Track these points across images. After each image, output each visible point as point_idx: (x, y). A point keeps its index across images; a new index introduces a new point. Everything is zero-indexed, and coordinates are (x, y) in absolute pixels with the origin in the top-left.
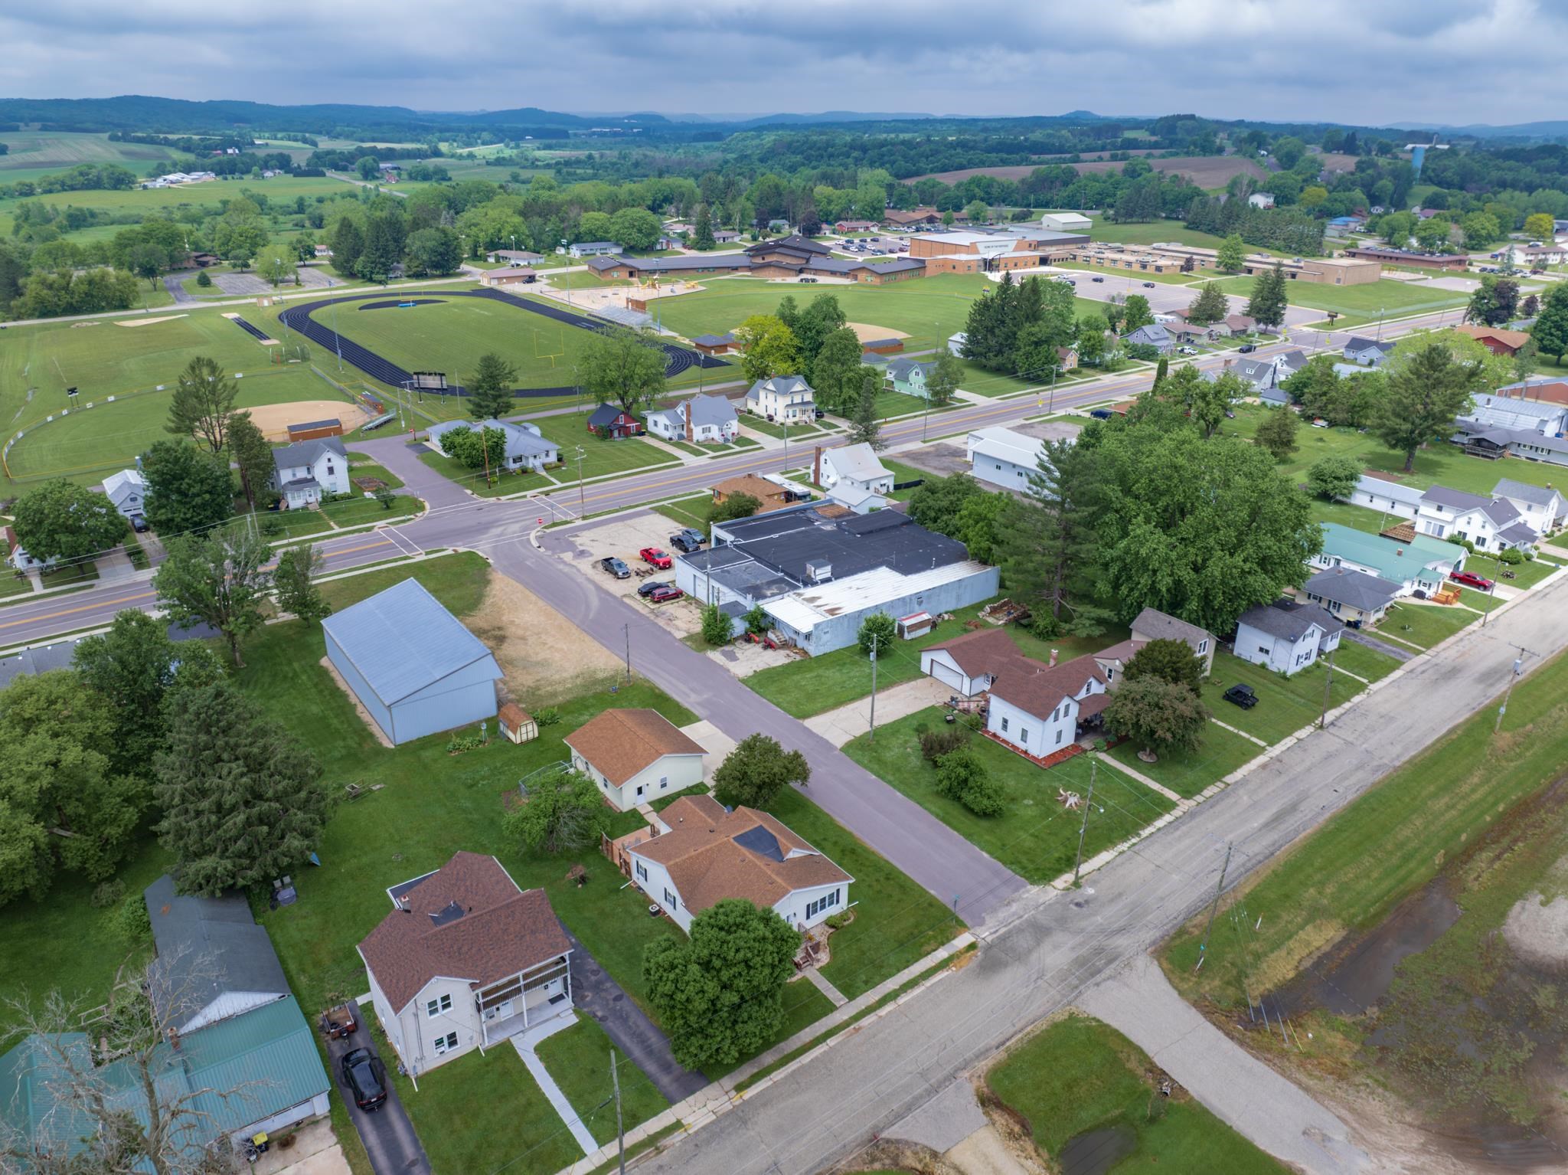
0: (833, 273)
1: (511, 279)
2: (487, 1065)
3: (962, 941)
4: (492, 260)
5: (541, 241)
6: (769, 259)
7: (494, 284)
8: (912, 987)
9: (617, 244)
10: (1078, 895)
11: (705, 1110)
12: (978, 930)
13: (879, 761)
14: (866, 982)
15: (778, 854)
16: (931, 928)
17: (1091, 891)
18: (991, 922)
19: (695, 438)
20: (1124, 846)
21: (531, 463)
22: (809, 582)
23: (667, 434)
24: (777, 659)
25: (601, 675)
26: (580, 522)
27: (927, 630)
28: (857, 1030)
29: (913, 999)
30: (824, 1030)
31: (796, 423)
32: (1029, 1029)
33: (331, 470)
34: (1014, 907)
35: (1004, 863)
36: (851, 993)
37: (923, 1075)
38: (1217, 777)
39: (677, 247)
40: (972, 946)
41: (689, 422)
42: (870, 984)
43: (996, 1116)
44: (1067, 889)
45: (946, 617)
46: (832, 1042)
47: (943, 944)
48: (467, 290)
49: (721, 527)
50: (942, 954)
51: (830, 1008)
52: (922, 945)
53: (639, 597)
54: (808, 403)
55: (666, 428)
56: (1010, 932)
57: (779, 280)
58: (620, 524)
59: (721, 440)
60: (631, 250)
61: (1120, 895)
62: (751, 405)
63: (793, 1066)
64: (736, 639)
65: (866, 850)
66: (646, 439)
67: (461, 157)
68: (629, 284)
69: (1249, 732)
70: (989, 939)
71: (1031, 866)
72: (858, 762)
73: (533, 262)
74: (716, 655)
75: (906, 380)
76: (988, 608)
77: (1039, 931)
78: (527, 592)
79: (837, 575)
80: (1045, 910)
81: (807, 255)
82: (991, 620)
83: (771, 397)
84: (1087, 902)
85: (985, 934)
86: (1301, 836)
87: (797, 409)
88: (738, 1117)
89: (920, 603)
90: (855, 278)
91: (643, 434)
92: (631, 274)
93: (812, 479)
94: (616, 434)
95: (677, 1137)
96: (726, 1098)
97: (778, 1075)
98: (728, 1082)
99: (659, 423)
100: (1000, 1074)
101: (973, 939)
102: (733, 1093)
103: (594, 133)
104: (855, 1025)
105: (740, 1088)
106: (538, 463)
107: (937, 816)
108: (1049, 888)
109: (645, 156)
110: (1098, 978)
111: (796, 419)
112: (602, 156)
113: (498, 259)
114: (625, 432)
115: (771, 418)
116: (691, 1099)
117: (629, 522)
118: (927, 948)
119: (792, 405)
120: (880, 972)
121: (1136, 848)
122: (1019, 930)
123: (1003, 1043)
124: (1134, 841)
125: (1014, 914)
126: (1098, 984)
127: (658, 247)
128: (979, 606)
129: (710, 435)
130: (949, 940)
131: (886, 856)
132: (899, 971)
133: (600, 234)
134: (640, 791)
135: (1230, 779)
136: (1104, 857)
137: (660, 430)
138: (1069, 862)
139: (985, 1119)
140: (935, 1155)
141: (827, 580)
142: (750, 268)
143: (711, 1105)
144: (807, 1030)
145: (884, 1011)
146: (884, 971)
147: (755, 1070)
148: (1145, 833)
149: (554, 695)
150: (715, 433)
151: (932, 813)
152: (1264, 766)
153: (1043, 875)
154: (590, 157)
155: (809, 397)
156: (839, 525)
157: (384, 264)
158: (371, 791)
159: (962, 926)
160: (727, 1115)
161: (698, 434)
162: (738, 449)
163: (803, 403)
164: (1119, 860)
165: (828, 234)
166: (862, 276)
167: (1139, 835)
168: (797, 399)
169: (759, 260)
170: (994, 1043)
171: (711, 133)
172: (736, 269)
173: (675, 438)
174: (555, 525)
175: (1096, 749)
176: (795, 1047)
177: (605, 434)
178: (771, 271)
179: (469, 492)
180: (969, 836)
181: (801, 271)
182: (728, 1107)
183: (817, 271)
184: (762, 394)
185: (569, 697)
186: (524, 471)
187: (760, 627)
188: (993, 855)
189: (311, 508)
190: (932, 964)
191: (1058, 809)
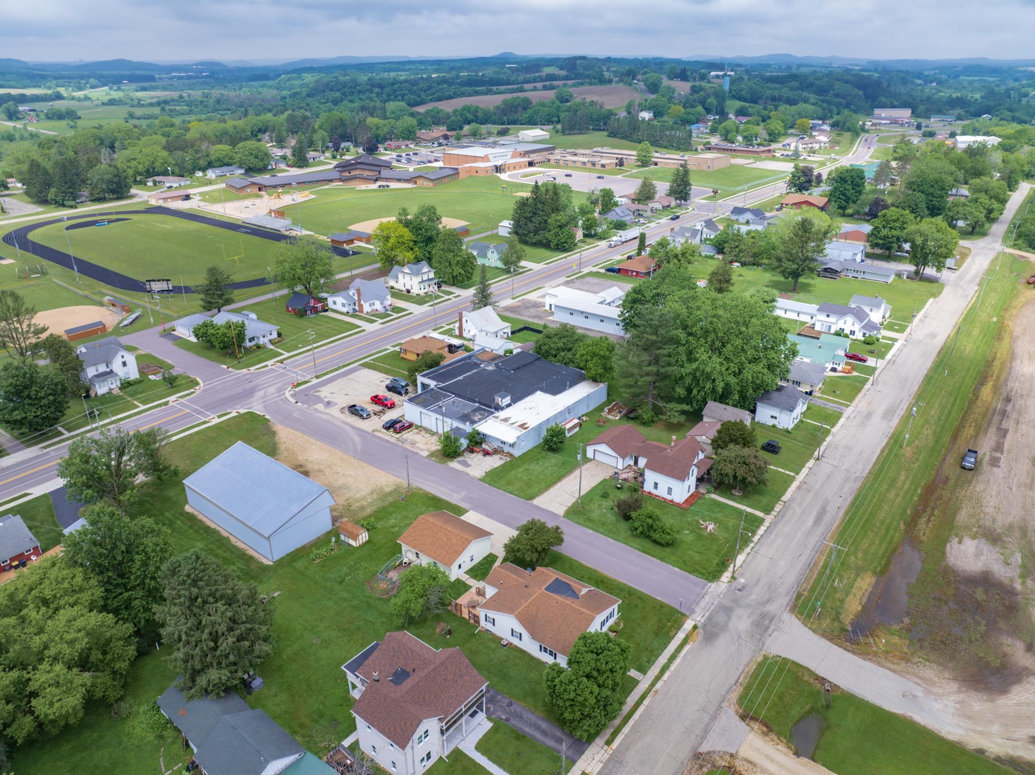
0: (399, 180)
1: (174, 198)
2: (451, 766)
3: (688, 625)
4: (150, 184)
5: (184, 168)
6: (353, 173)
7: (161, 203)
8: (674, 659)
9: (240, 167)
10: (736, 584)
11: (595, 762)
12: (694, 616)
13: (590, 520)
14: (648, 662)
15: (574, 594)
16: (668, 621)
17: (743, 580)
18: (699, 610)
19: (365, 310)
20: (748, 550)
21: (262, 341)
22: (498, 408)
23: (345, 310)
24: (495, 462)
25: (387, 490)
26: (315, 381)
27: (577, 429)
28: (656, 692)
29: (678, 666)
30: (638, 697)
31: (426, 293)
33: (124, 364)
34: (707, 598)
35: (689, 572)
36: (643, 671)
37: (704, 709)
38: (778, 499)
39: (282, 166)
40: (695, 627)
41: (359, 300)
42: (651, 662)
43: (752, 725)
44: (730, 582)
45: (584, 418)
46: (646, 702)
47: (679, 629)
48: (142, 209)
49: (423, 376)
50: (681, 636)
51: (635, 682)
52: (668, 633)
53: (385, 431)
54: (432, 279)
55: (343, 305)
56: (711, 614)
57: (363, 187)
58: (344, 379)
59: (383, 311)
60: (250, 170)
61: (759, 579)
62: (392, 283)
63: (631, 722)
64: (463, 451)
65: (609, 579)
66: (329, 314)
67: (79, 100)
68: (261, 196)
69: (783, 468)
70: (702, 621)
71: (704, 571)
72: (577, 523)
73: (182, 184)
74: (454, 464)
75: (485, 256)
76: (606, 409)
77: (727, 610)
78: (306, 437)
79: (514, 401)
80: (724, 596)
81: (378, 169)
82: (610, 417)
83: (408, 277)
84: (743, 587)
85: (699, 618)
86: (835, 526)
87: (426, 284)
88: (615, 761)
89: (569, 413)
90: (415, 183)
91: (327, 310)
92: (260, 189)
93: (457, 333)
94: (308, 313)
96: (603, 751)
97: (626, 730)
98: (600, 741)
99: (338, 302)
100: (744, 700)
101: (693, 623)
102: (606, 747)
103: (174, 77)
104: (654, 689)
105: (609, 743)
106: (266, 340)
107: (639, 550)
108: (720, 583)
109: (222, 94)
110: (770, 631)
111: (426, 291)
112: (189, 96)
113: (155, 183)
114: (315, 310)
115: (408, 291)
116: (583, 757)
117: (349, 377)
118: (671, 634)
119: (423, 281)
120: (652, 654)
121: (755, 550)
122: (716, 612)
123: (737, 681)
124: (751, 545)
125: (708, 603)
126: (770, 635)
127: (270, 167)
128: (600, 409)
129: (374, 308)
130: (681, 626)
131: (623, 581)
132: (662, 651)
133: (226, 160)
134: (460, 566)
135: (786, 497)
136: (740, 557)
137: (339, 307)
138: (723, 566)
139: (748, 728)
140: (732, 755)
141: (509, 405)
142: (341, 180)
143: (597, 758)
144: (629, 698)
145: (665, 677)
146: (655, 653)
147: (612, 730)
148: (756, 539)
149: (363, 508)
150: (378, 306)
151: (635, 548)
152: (799, 488)
153: (714, 575)
154: (181, 97)
155: (432, 275)
156: (496, 365)
157: (72, 193)
158: (274, 598)
159: (684, 616)
160: (609, 761)
161: (367, 308)
162: (396, 315)
163: (429, 280)
164: (749, 558)
165: (382, 151)
166: (420, 181)
167: (752, 541)
168: (425, 278)
169: (347, 174)
170: (733, 682)
171: (262, 75)
172: (331, 181)
173: (351, 312)
174: (299, 385)
175: (708, 492)
176: (627, 711)
177: (301, 314)
178: (357, 182)
179: (225, 367)
180: (662, 559)
181: (376, 180)
182: (607, 756)
183: (387, 179)
184: (400, 276)
185: (374, 508)
186: (258, 347)
187: (477, 442)
188: (681, 569)
189: (114, 392)
190: (679, 643)
191: (705, 534)
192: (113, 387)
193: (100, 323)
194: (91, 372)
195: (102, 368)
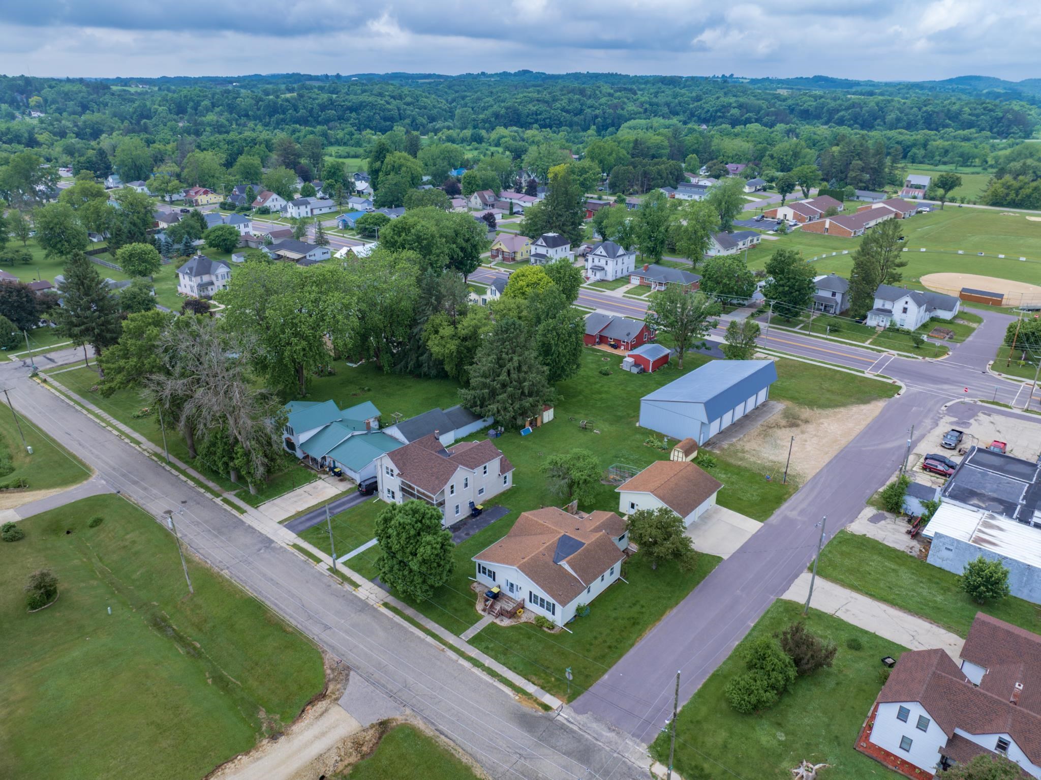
3: (551, 701)
8: (489, 674)
11: (368, 594)
14: (487, 648)
16: (557, 680)
28: (443, 650)
29: (477, 676)
30: (438, 634)
32: (460, 750)
33: (905, 310)
36: (474, 641)
40: (547, 708)
42: (486, 651)
43: (371, 732)
44: (651, 774)
46: (429, 639)
47: (543, 688)
50: (531, 688)
51: (457, 633)
52: (535, 675)
53: (924, 457)
56: (572, 731)
63: (406, 624)
70: (559, 718)
71: (675, 745)
72: (769, 612)
85: (565, 715)
88: (364, 607)
95: (348, 587)
96: (379, 602)
97: (398, 619)
98: (390, 600)
100: (411, 733)
101: (554, 706)
102: (383, 604)
104: (446, 649)
105: (386, 605)
108: (650, 761)
116: (376, 587)
118: (534, 678)
120: (501, 655)
130: (549, 691)
132: (504, 664)
134: (634, 506)
139: (367, 725)
140: (337, 699)
143: (373, 597)
144: (437, 625)
145: (462, 662)
147: (400, 609)
160: (366, 603)
174: (993, 403)
176: (420, 622)
182: (371, 602)
189: (877, 329)
190: (517, 684)
192: (882, 324)
193: (1001, 296)
194: (878, 304)
195: (888, 306)
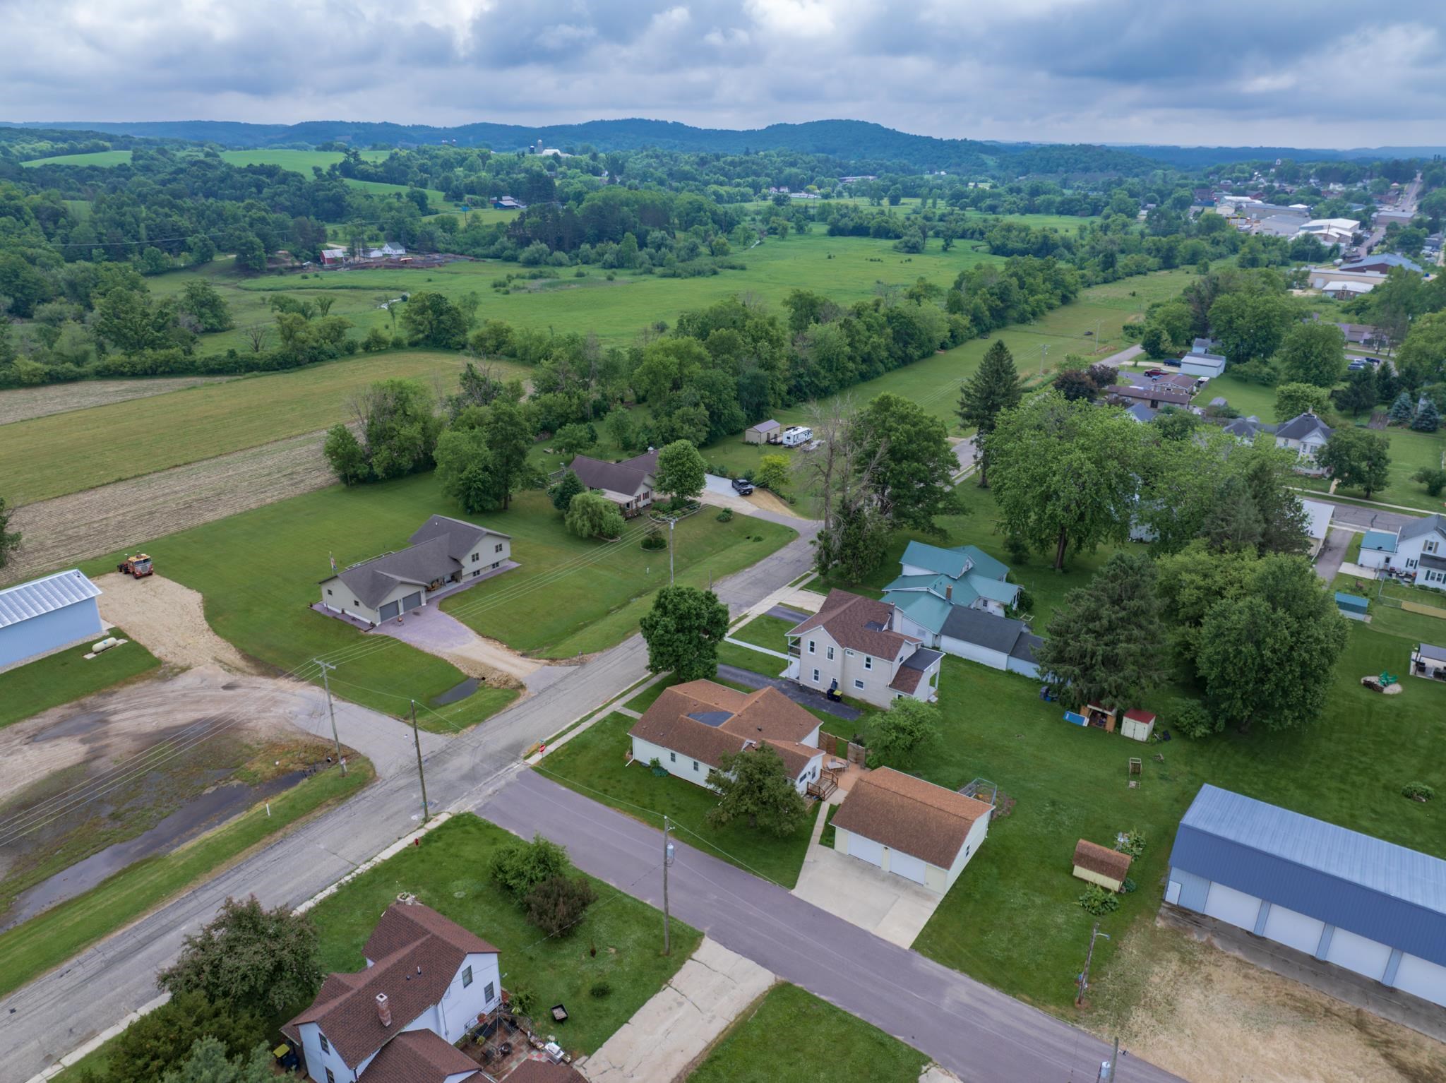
3: (537, 758)
10: (429, 812)
12: (523, 768)
16: (561, 760)
17: (415, 817)
18: (512, 776)
20: (365, 867)
34: (490, 791)
35: (495, 826)
40: (528, 756)
42: (603, 722)
44: (437, 814)
46: (620, 693)
47: (552, 753)
50: (551, 748)
51: (625, 705)
56: (496, 772)
61: (387, 819)
70: (515, 764)
71: (469, 827)
77: (472, 777)
80: (463, 793)
84: (421, 809)
85: (517, 767)
101: (527, 761)
104: (606, 702)
108: (455, 812)
121: (348, 871)
122: (489, 774)
124: (348, 878)
125: (491, 785)
130: (547, 756)
132: (584, 731)
136: (387, 854)
138: (428, 839)
139: (522, 681)
144: (634, 695)
148: (333, 889)
153: (461, 822)
159: (535, 769)
164: (373, 854)
167: (340, 887)
176: (639, 688)
188: (507, 833)
190: (559, 741)
191: (424, 892)
